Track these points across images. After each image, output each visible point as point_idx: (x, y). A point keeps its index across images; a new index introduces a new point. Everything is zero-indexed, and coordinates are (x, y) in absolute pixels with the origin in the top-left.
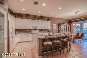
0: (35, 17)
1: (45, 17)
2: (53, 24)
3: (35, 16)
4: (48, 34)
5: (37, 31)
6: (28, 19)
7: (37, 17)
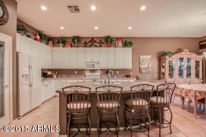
0: (91, 42)
1: (118, 39)
2: (141, 57)
3: (93, 38)
4: (105, 82)
5: (96, 74)
6: (77, 46)
7: (98, 41)
